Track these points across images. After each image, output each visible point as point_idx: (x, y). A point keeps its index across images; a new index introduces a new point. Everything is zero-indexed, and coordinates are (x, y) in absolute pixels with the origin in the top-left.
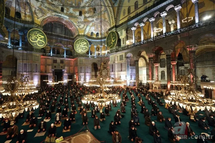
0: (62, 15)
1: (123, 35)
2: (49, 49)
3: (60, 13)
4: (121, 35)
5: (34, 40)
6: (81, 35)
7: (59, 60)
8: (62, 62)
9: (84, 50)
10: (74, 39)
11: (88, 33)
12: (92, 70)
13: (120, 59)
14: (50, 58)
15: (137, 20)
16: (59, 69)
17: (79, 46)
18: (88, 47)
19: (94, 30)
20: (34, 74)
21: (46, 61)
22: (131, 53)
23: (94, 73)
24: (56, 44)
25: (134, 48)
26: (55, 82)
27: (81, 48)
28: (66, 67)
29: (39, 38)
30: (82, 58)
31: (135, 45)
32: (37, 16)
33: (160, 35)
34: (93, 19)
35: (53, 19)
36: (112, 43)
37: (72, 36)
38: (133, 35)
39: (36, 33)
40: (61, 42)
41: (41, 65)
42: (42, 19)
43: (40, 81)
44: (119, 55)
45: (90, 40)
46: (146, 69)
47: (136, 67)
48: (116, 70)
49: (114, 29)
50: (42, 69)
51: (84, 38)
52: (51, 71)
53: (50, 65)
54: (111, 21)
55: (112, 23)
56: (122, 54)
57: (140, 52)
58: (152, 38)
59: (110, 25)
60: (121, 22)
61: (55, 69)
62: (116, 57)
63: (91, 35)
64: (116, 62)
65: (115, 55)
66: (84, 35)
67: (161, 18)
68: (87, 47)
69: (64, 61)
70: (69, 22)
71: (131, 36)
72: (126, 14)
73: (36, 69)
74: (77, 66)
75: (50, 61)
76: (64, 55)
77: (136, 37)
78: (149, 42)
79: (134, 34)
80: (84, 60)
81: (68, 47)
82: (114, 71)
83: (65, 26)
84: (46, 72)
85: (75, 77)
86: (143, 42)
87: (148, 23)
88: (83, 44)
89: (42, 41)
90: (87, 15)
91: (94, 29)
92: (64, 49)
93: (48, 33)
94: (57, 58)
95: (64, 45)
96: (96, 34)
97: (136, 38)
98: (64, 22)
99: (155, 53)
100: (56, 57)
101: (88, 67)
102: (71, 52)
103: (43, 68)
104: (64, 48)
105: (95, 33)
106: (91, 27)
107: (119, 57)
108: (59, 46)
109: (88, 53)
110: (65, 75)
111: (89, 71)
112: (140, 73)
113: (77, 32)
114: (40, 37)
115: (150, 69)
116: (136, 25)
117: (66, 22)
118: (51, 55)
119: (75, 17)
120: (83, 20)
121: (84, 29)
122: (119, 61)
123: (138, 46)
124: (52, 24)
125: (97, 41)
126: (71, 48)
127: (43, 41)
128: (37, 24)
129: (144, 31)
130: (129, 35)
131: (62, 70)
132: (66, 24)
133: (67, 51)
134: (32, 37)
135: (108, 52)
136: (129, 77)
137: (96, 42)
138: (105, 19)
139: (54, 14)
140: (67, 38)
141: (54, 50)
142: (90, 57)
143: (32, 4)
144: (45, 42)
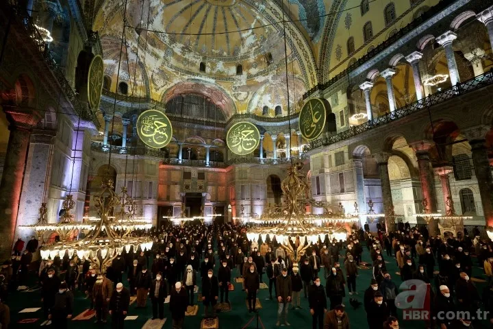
0: (203, 78)
1: (339, 103)
2: (175, 151)
3: (198, 74)
4: (334, 105)
5: (149, 133)
6: (242, 114)
7: (194, 171)
8: (201, 176)
9: (249, 147)
10: (225, 126)
11: (256, 109)
12: (269, 193)
13: (336, 161)
14: (178, 167)
15: (374, 63)
16: (194, 191)
17: (238, 139)
18: (257, 139)
19: (270, 101)
20: (145, 202)
21: (169, 175)
22: (364, 144)
23: (272, 201)
24: (189, 139)
25: (371, 131)
26: (187, 216)
27: (241, 144)
28: (210, 188)
29: (158, 128)
30: (245, 166)
31: (373, 124)
32: (156, 85)
33: (443, 91)
34: (266, 77)
35: (185, 88)
36: (315, 125)
37: (223, 118)
38: (367, 100)
39: (153, 118)
40: (199, 134)
41: (160, 184)
42: (165, 91)
43: (156, 218)
44: (332, 154)
45: (262, 124)
46: (411, 185)
47: (382, 181)
48: (329, 189)
49: (317, 92)
50: (160, 192)
51: (248, 121)
52: (178, 198)
53: (176, 184)
54: (309, 75)
55: (310, 81)
56: (342, 149)
57: (389, 139)
58: (420, 102)
59: (307, 85)
60: (331, 76)
61: (188, 191)
62: (327, 159)
63: (263, 114)
64: (327, 170)
65: (322, 153)
66: (248, 115)
67: (440, 50)
68: (255, 140)
69: (206, 174)
70: (216, 90)
71: (361, 105)
72: (345, 54)
73: (150, 193)
74: (234, 183)
75: (176, 176)
76: (206, 160)
77: (375, 106)
78: (414, 112)
79: (369, 98)
80: (248, 171)
81: (213, 144)
82: (324, 194)
83: (209, 100)
84: (168, 198)
85: (230, 210)
86: (396, 115)
87: (404, 67)
88: (245, 133)
89: (163, 134)
90: (253, 71)
91: (269, 98)
92: (205, 149)
93: (175, 117)
94: (191, 168)
95: (205, 139)
96: (274, 109)
97: (374, 108)
98: (205, 93)
99: (435, 139)
100: (189, 165)
101: (257, 186)
102: (221, 154)
103: (162, 189)
104: (206, 146)
105: (272, 107)
106: (262, 95)
107: (333, 157)
108: (196, 143)
109: (257, 153)
110: (208, 204)
111: (262, 195)
112: (394, 198)
113: (234, 108)
114: (159, 125)
115: (424, 181)
116: (372, 75)
117: (211, 90)
118: (180, 162)
119: (229, 78)
120: (244, 83)
121: (247, 101)
122: (335, 168)
123: (380, 127)
124: (183, 98)
125: (278, 124)
126: (221, 145)
127: (165, 134)
128: (155, 101)
129: (395, 89)
130: (355, 103)
131: (200, 194)
132: (209, 95)
133: (212, 152)
134: (143, 128)
135: (305, 149)
136: (364, 208)
137: (274, 128)
138: (294, 73)
139: (186, 77)
140: (212, 124)
141: (185, 151)
142: (262, 162)
143: (147, 65)
144: (169, 135)
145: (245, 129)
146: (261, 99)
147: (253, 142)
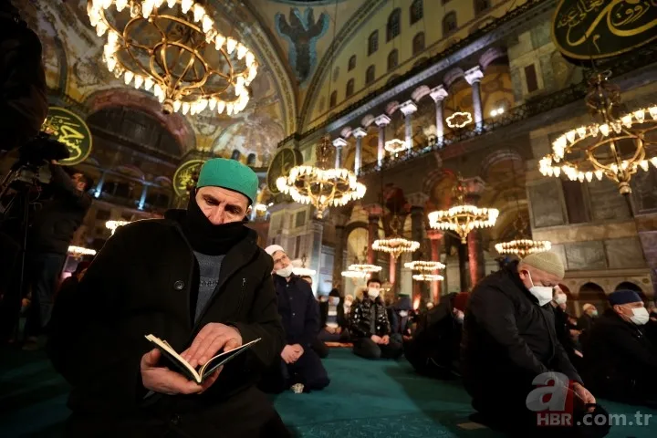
4: (307, 160)
6: (203, 152)
11: (224, 150)
13: (297, 222)
15: (349, 120)
19: (243, 145)
24: (121, 168)
29: (67, 136)
32: (79, 79)
34: (242, 114)
35: (129, 99)
38: (338, 157)
39: (61, 121)
40: (137, 164)
42: (93, 91)
44: (295, 212)
49: (293, 142)
54: (289, 123)
55: (289, 127)
59: (284, 132)
60: (310, 127)
61: (98, 237)
62: (288, 219)
64: (286, 232)
66: (211, 154)
72: (326, 108)
76: (139, 200)
83: (163, 124)
89: (74, 147)
91: (243, 141)
94: (111, 205)
95: (145, 172)
96: (247, 156)
98: (160, 114)
100: (110, 201)
104: (144, 183)
105: (245, 152)
106: (234, 135)
107: (295, 217)
108: (129, 175)
113: (193, 142)
114: (69, 132)
118: (97, 195)
120: (213, 114)
121: (213, 138)
122: (294, 230)
124: (124, 112)
127: (77, 147)
128: (71, 100)
138: (274, 117)
143: (69, 46)
146: (232, 139)
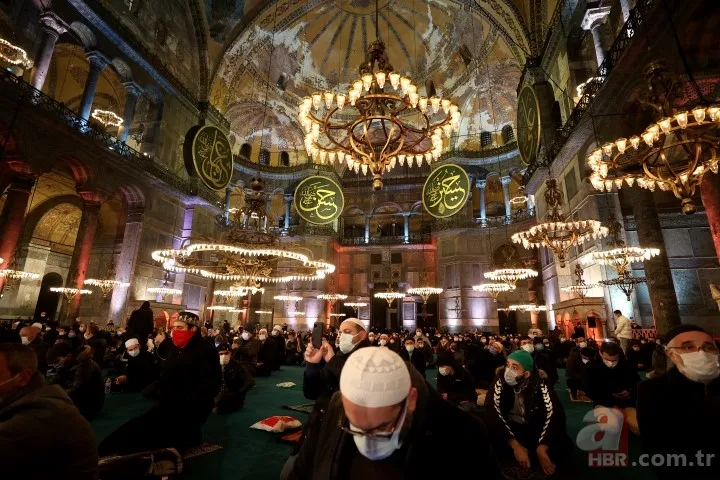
5: (310, 206)
8: (397, 258)
9: (455, 202)
11: (467, 141)
14: (362, 249)
16: (387, 280)
17: (439, 195)
18: (465, 187)
19: (489, 122)
21: (352, 260)
27: (442, 200)
28: (410, 275)
29: (323, 198)
34: (467, 84)
36: (531, 135)
39: (315, 188)
45: (479, 162)
50: (341, 283)
51: (451, 162)
52: (365, 291)
53: (362, 272)
63: (482, 145)
66: (452, 153)
68: (463, 190)
69: (403, 254)
75: (361, 261)
76: (404, 234)
84: (352, 292)
88: (448, 183)
89: (331, 205)
90: (449, 83)
92: (402, 217)
94: (380, 247)
101: (477, 265)
105: (496, 130)
108: (388, 212)
110: (409, 300)
114: (324, 194)
118: (367, 241)
127: (333, 204)
134: (304, 199)
137: (502, 164)
138: (503, 60)
142: (483, 225)
144: (339, 205)
145: (447, 176)
147: (459, 194)
